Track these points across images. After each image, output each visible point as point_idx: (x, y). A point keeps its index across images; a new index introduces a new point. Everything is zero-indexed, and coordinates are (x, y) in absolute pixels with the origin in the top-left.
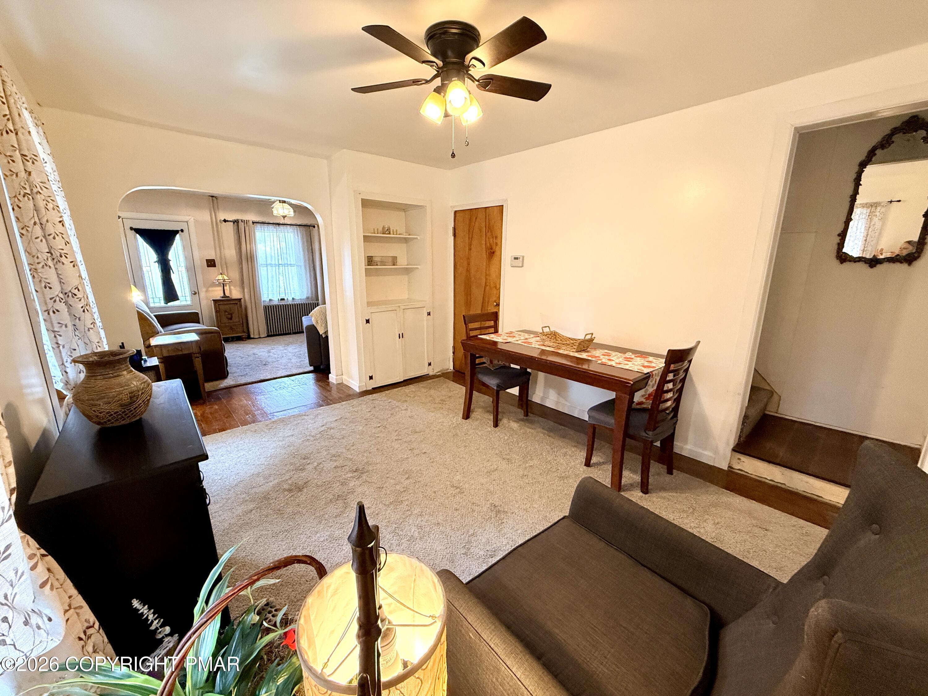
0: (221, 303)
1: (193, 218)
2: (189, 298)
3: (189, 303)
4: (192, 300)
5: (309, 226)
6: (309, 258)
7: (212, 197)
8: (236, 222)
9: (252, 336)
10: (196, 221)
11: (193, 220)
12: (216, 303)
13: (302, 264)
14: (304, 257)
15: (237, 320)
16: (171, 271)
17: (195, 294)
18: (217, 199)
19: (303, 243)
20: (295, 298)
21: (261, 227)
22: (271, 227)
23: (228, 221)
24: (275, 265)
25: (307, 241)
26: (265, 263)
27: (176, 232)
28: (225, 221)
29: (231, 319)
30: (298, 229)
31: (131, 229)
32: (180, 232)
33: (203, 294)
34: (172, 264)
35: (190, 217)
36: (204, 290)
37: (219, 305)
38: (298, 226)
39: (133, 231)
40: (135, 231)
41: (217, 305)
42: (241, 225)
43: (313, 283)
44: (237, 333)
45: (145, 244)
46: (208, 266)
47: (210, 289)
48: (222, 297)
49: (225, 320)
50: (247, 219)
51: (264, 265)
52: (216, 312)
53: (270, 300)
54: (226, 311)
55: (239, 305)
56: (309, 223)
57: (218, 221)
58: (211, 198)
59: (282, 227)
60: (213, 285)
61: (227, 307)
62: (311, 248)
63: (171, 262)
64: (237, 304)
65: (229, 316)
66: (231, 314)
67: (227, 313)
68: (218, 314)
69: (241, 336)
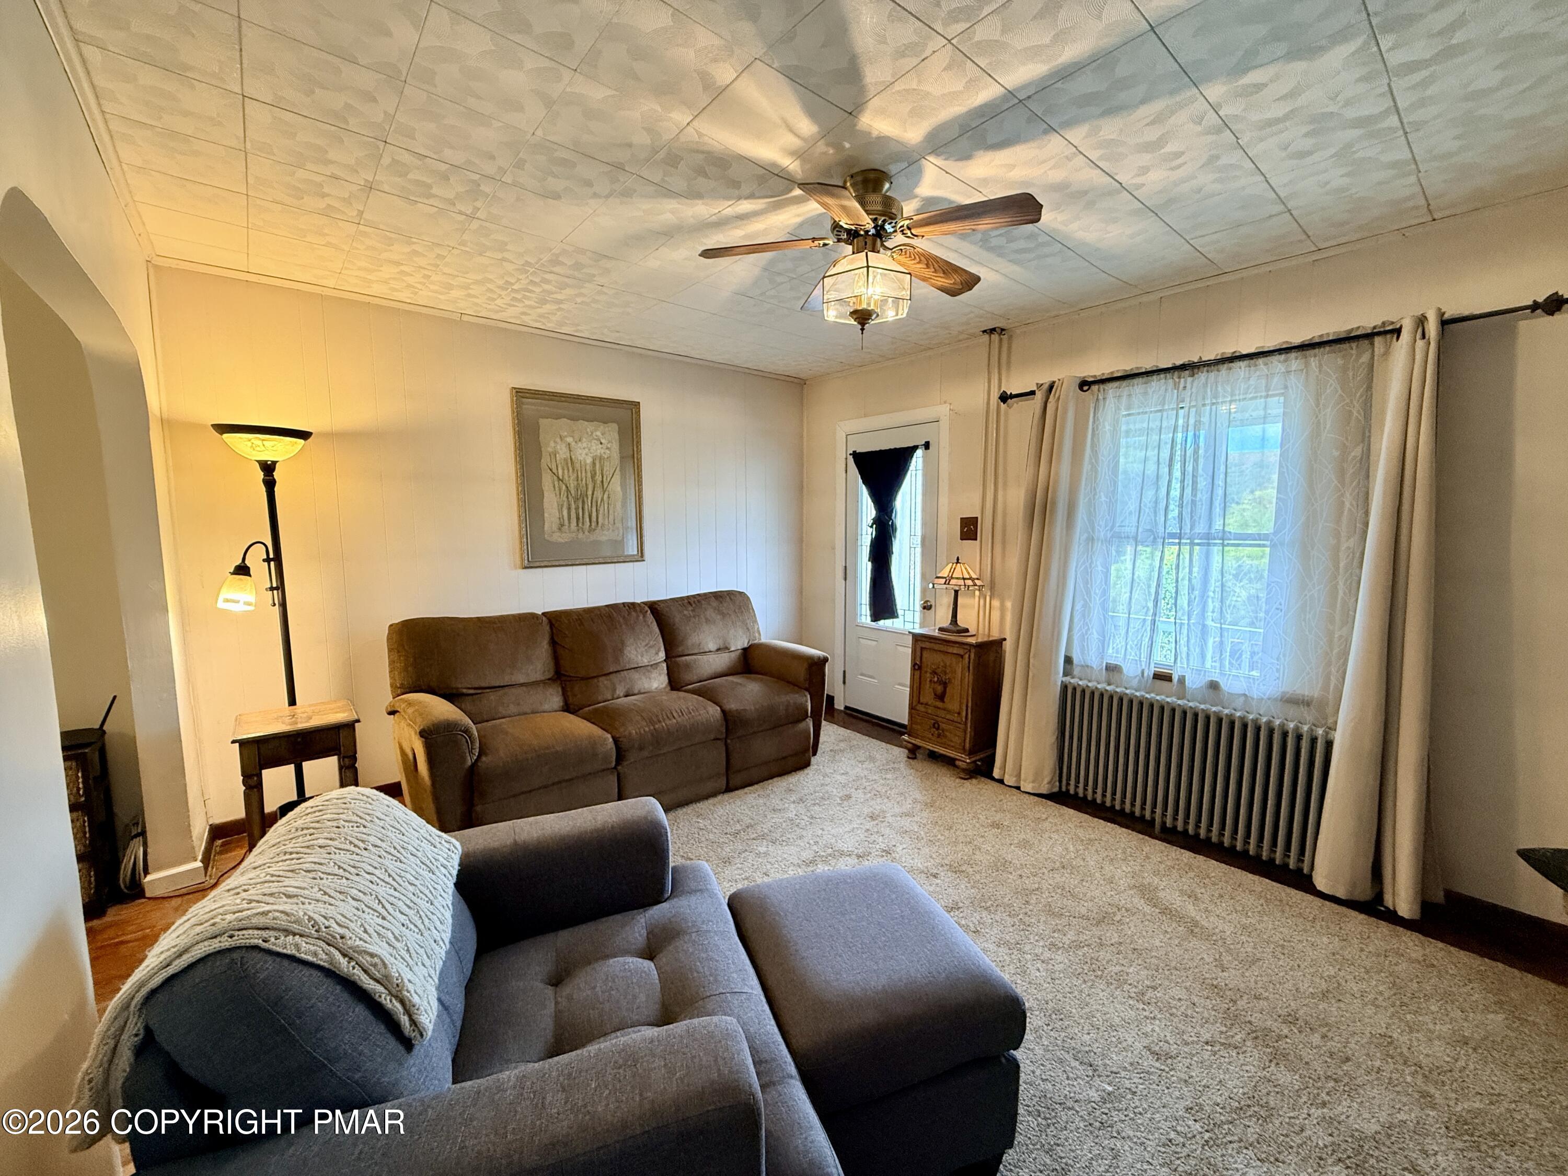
0: (927, 645)
1: (949, 408)
3: (917, 628)
4: (921, 623)
7: (992, 331)
10: (955, 414)
11: (950, 413)
12: (916, 641)
15: (956, 705)
17: (929, 608)
18: (1005, 333)
23: (1014, 396)
28: (1005, 397)
29: (942, 698)
31: (850, 456)
32: (920, 448)
33: (941, 612)
35: (944, 407)
36: (946, 600)
37: (924, 651)
39: (853, 460)
44: (946, 746)
46: (962, 537)
48: (945, 630)
49: (928, 695)
52: (914, 667)
54: (934, 672)
55: (965, 661)
61: (939, 659)
64: (961, 657)
65: (940, 689)
66: (945, 685)
67: (936, 679)
68: (917, 673)
69: (954, 760)
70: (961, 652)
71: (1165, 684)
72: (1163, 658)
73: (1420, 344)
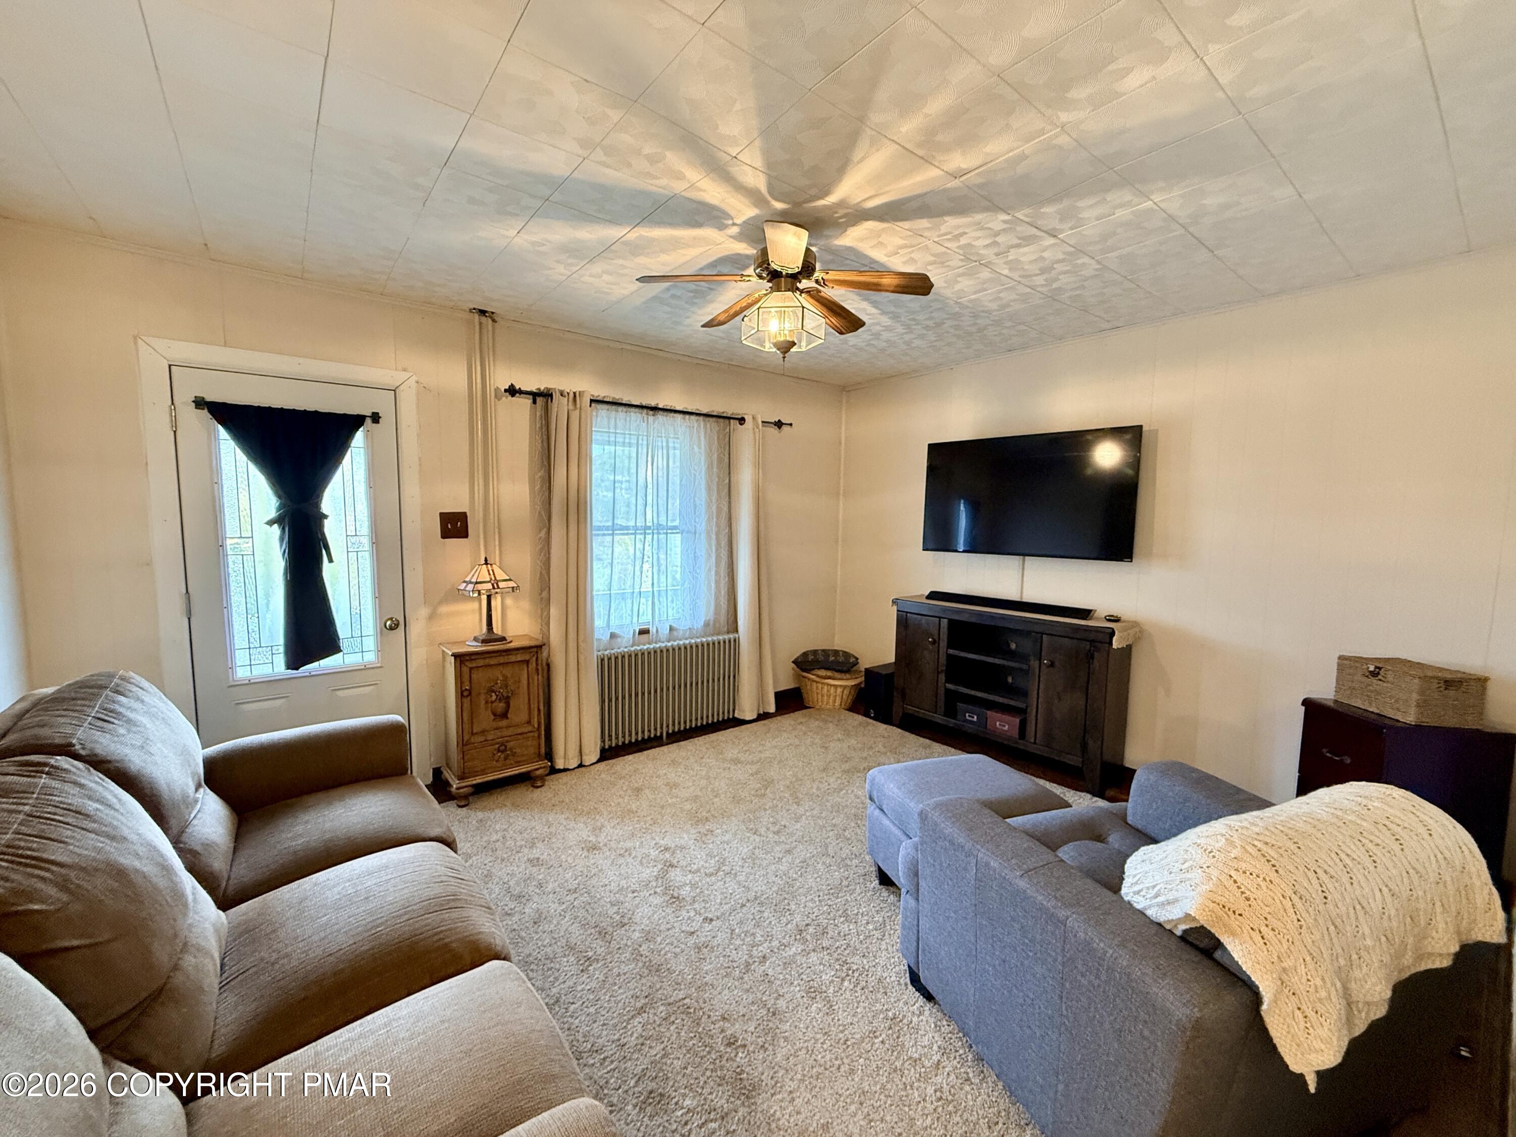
0: (481, 663)
1: (414, 378)
2: (370, 643)
3: (370, 657)
4: (381, 650)
5: (729, 418)
6: (719, 510)
7: (483, 312)
8: (543, 397)
9: (560, 764)
10: (423, 389)
11: (414, 385)
12: (462, 662)
13: (702, 525)
14: (709, 506)
15: (524, 717)
16: (324, 552)
17: (394, 627)
18: (494, 321)
19: (710, 467)
20: (674, 625)
21: (609, 418)
22: (635, 416)
23: (521, 392)
24: (636, 528)
25: (720, 460)
26: (610, 524)
27: (356, 422)
28: (512, 391)
29: (504, 715)
30: (702, 424)
31: (200, 403)
32: (368, 421)
33: (417, 629)
34: (332, 530)
35: (405, 375)
36: (424, 612)
37: (471, 669)
38: (701, 418)
39: (205, 413)
40: (210, 412)
41: (465, 670)
42: (560, 407)
43: (724, 582)
44: (519, 763)
45: (242, 457)
46: (446, 534)
47: (444, 609)
48: (484, 641)
49: (485, 719)
50: (577, 389)
51: (607, 528)
52: (463, 694)
53: (613, 636)
54: (491, 691)
55: (533, 665)
56: (729, 411)
57: (491, 394)
58: (476, 316)
59: (661, 418)
60: (457, 595)
61: (497, 673)
62: (727, 481)
63: (327, 523)
64: (527, 662)
65: (501, 706)
66: (507, 700)
67: (494, 697)
68: (467, 701)
69: (528, 773)
70: (527, 657)
71: (645, 636)
72: (645, 619)
73: (757, 430)
